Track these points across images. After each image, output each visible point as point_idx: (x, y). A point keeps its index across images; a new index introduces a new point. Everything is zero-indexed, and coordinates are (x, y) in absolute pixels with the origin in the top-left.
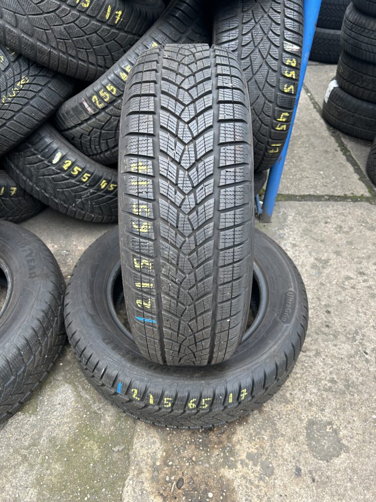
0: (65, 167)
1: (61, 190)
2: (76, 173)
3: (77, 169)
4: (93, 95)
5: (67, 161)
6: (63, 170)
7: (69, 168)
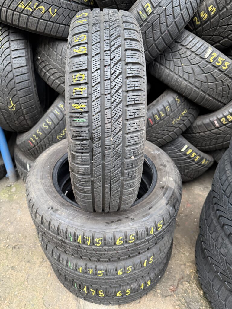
0: (188, 153)
1: (180, 165)
2: (193, 156)
3: (194, 154)
4: (222, 117)
5: (190, 150)
6: (186, 155)
7: (190, 153)
